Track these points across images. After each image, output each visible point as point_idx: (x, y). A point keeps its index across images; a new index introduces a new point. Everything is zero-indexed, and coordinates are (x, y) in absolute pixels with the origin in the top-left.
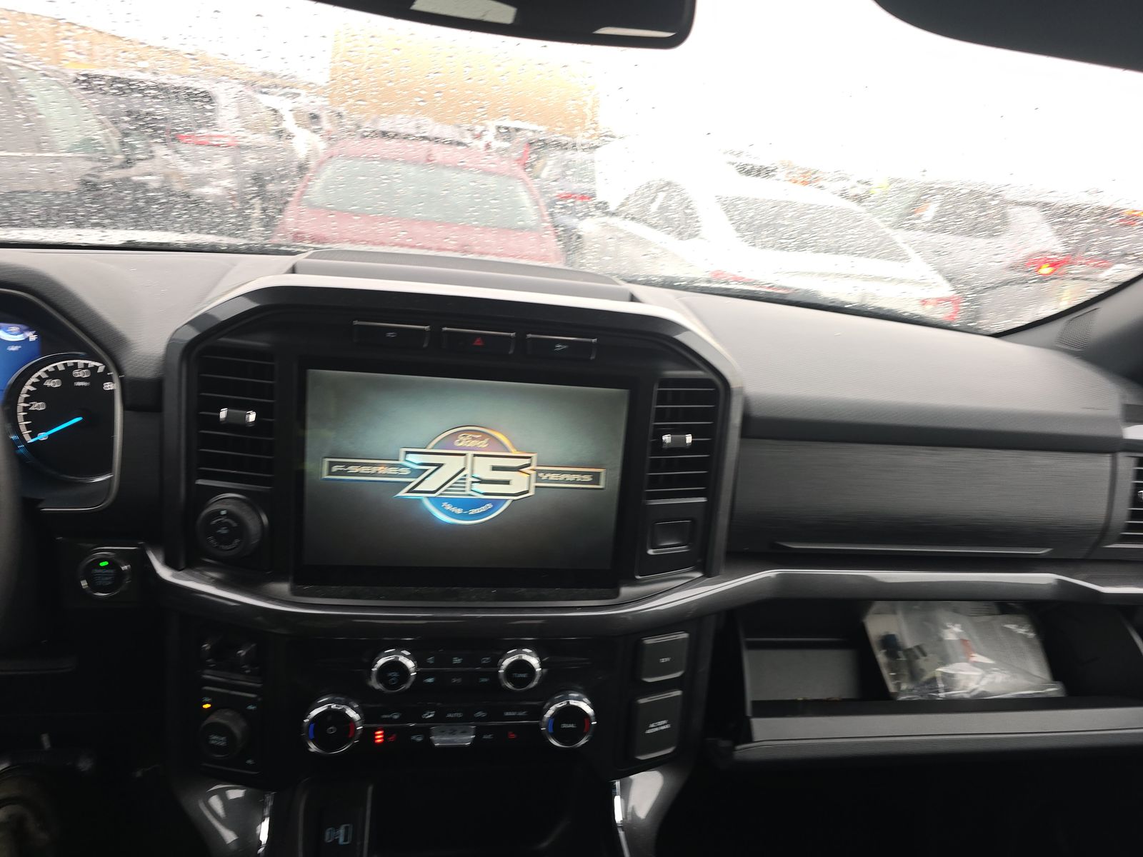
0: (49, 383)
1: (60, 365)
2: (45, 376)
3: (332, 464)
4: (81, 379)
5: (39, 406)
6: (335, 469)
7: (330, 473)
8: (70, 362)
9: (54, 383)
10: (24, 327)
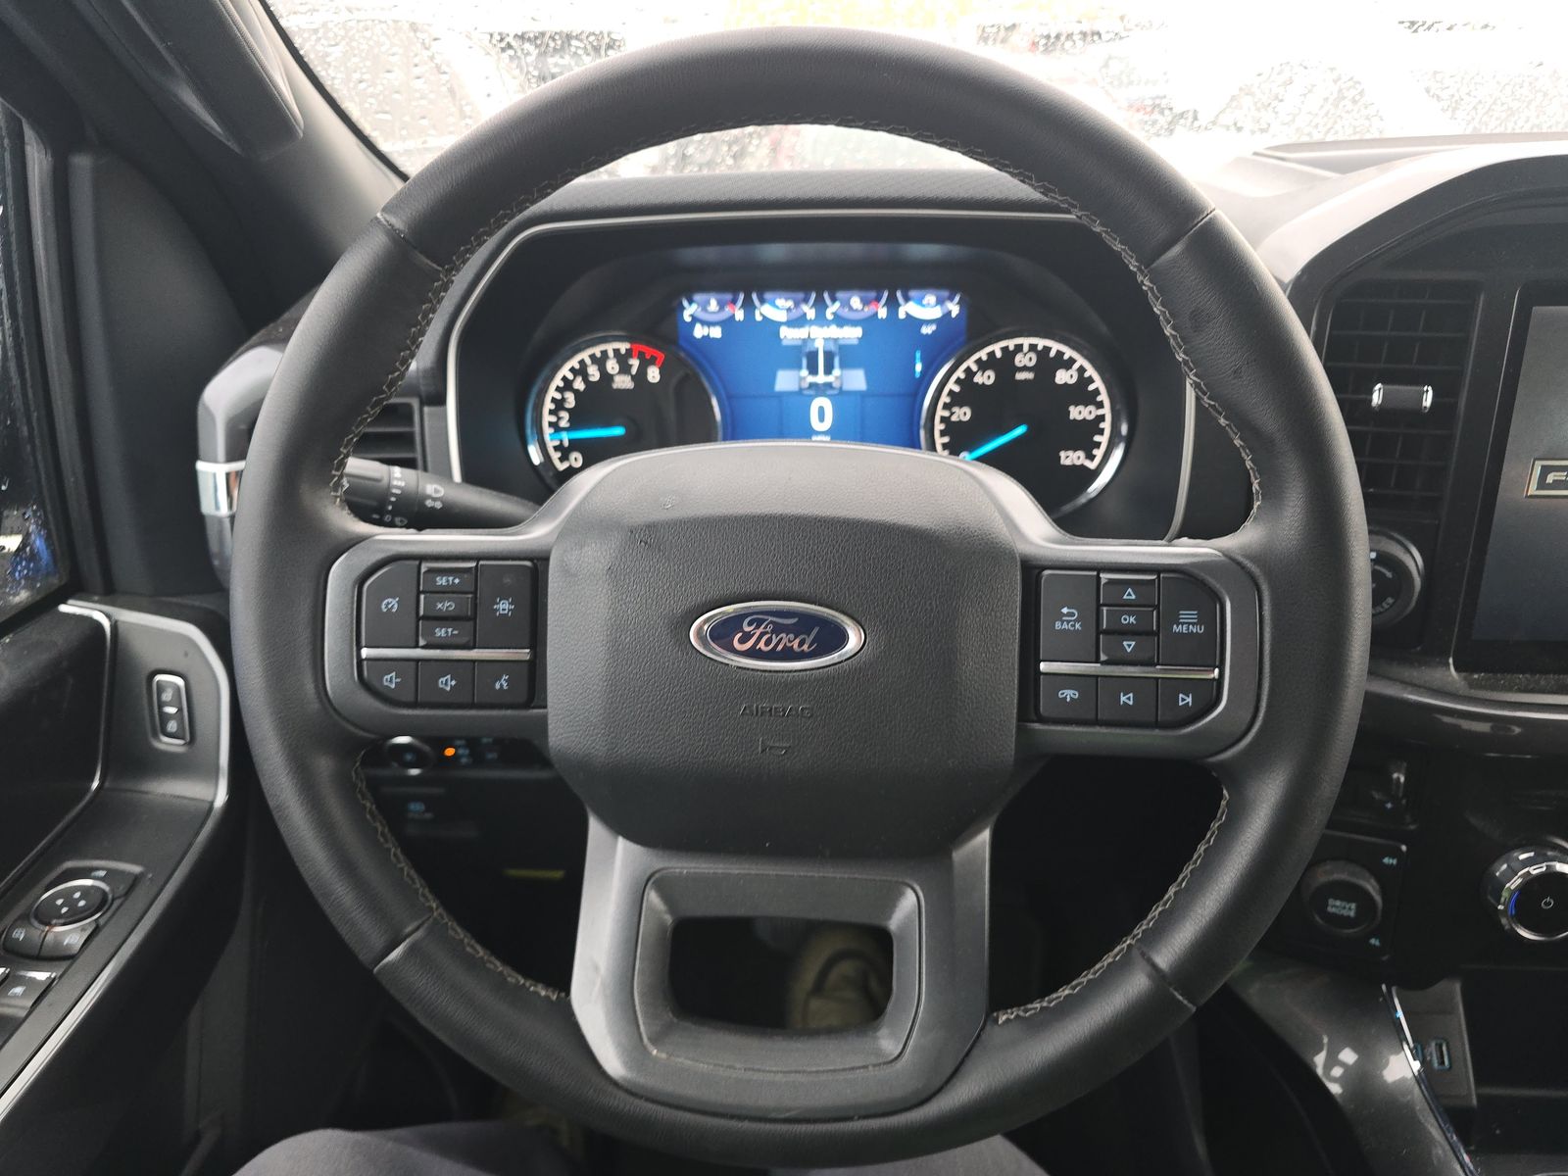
0: (979, 379)
1: (997, 348)
2: (974, 368)
3: (1546, 470)
4: (1025, 368)
5: (963, 414)
6: (1550, 479)
7: (1542, 485)
8: (1011, 344)
9: (986, 378)
10: (945, 293)
